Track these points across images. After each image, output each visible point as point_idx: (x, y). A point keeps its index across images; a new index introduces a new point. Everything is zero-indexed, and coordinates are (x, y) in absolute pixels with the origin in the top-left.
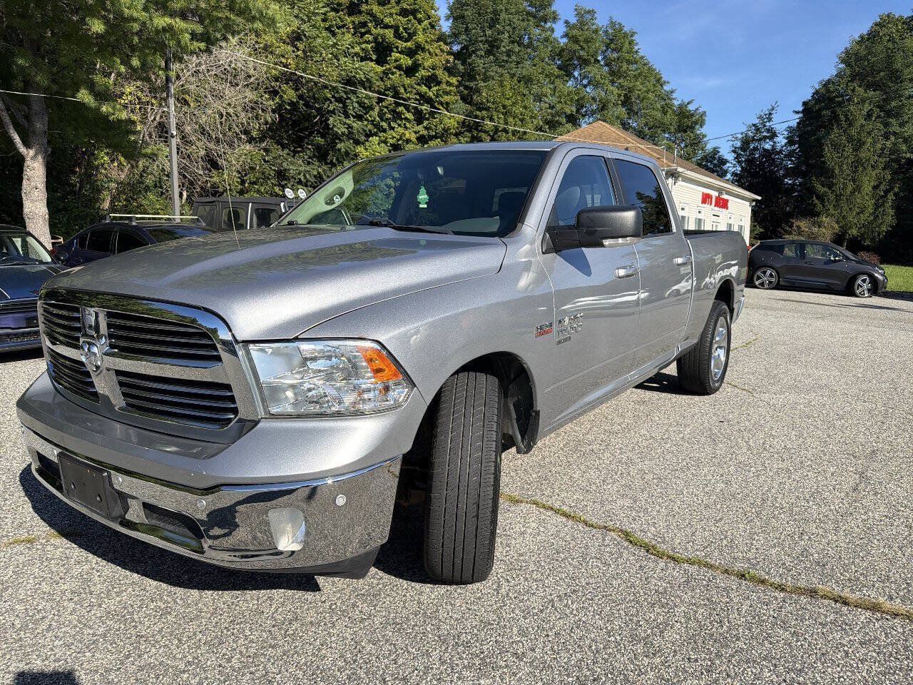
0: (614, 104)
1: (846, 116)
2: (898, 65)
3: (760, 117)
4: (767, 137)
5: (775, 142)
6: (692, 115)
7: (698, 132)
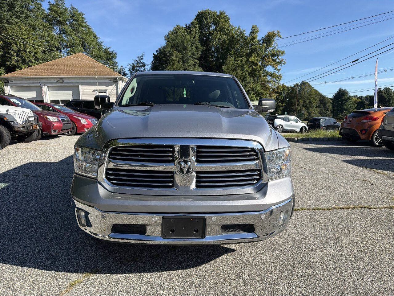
0: (78, 45)
1: (172, 61)
2: (185, 45)
3: (138, 58)
4: (142, 66)
5: (145, 68)
6: (111, 53)
7: (114, 61)
